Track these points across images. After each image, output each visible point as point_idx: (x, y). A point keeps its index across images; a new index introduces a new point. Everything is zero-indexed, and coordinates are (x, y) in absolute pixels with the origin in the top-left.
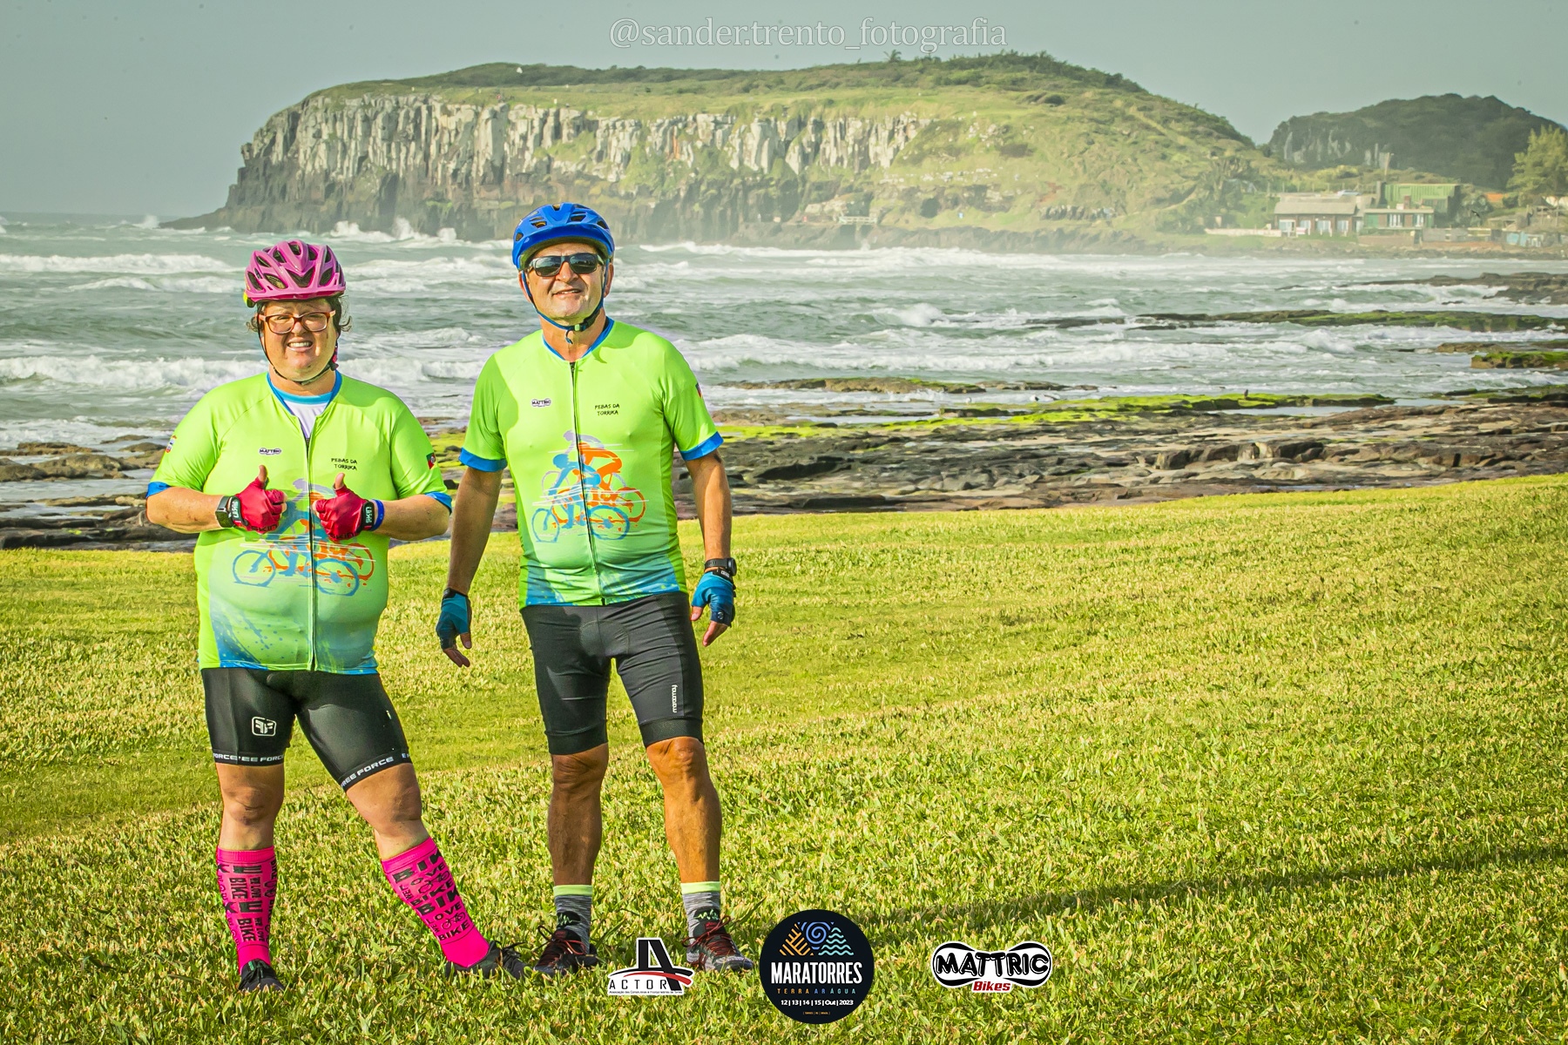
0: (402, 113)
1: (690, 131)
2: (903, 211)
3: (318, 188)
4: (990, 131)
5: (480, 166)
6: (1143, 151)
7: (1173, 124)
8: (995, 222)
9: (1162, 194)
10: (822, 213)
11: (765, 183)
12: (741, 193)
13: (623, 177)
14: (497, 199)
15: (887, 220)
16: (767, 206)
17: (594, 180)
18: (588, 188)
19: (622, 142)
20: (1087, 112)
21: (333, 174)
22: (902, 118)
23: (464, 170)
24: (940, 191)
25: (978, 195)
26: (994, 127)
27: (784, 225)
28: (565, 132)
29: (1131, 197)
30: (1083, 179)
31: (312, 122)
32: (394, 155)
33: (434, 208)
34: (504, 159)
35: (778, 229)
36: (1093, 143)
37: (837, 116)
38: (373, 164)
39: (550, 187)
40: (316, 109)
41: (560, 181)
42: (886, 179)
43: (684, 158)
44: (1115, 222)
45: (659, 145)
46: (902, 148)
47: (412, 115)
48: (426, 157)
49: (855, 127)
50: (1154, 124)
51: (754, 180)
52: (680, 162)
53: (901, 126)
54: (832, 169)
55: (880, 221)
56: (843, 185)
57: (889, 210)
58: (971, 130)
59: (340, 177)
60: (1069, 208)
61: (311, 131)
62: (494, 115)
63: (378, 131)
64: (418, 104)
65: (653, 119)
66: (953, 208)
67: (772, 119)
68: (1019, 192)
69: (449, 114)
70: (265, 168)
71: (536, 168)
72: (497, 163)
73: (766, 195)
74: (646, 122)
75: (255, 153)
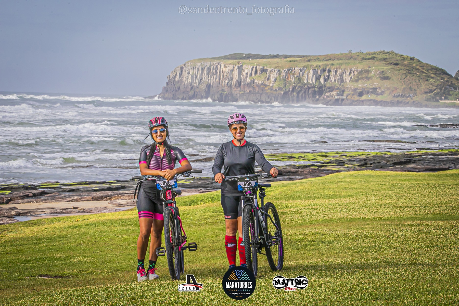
0: (212, 67)
1: (293, 72)
2: (353, 95)
3: (188, 88)
4: (378, 72)
5: (234, 82)
6: (421, 78)
7: (430, 71)
8: (379, 98)
9: (427, 90)
10: (330, 95)
11: (314, 87)
12: (307, 90)
13: (274, 85)
14: (239, 91)
15: (349, 97)
16: (314, 93)
17: (266, 86)
18: (265, 88)
19: (274, 75)
20: (406, 68)
21: (193, 84)
22: (353, 69)
23: (230, 83)
24: (363, 89)
25: (374, 91)
26: (379, 71)
27: (319, 99)
28: (258, 72)
29: (418, 92)
30: (404, 86)
31: (187, 69)
32: (210, 78)
33: (222, 93)
34: (241, 80)
35: (318, 100)
36: (407, 76)
37: (334, 69)
38: (204, 81)
39: (254, 88)
40: (188, 66)
41: (257, 86)
42: (348, 86)
43: (291, 80)
44: (413, 98)
45: (284, 76)
46: (353, 77)
47: (215, 67)
48: (220, 79)
49: (339, 71)
50: (424, 71)
51: (311, 86)
52: (290, 81)
53: (352, 71)
54: (333, 83)
55: (346, 97)
56: (336, 88)
57: (349, 94)
58: (372, 72)
59: (195, 85)
60: (400, 94)
61: (187, 72)
62: (239, 67)
63: (205, 72)
64: (217, 64)
65: (283, 69)
66: (367, 94)
67: (316, 69)
68: (386, 89)
69: (226, 67)
70: (174, 82)
71: (250, 82)
72: (239, 81)
73: (314, 90)
74: (281, 70)
75: (171, 78)
